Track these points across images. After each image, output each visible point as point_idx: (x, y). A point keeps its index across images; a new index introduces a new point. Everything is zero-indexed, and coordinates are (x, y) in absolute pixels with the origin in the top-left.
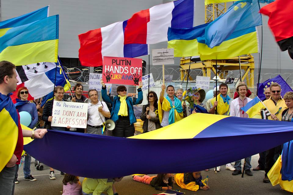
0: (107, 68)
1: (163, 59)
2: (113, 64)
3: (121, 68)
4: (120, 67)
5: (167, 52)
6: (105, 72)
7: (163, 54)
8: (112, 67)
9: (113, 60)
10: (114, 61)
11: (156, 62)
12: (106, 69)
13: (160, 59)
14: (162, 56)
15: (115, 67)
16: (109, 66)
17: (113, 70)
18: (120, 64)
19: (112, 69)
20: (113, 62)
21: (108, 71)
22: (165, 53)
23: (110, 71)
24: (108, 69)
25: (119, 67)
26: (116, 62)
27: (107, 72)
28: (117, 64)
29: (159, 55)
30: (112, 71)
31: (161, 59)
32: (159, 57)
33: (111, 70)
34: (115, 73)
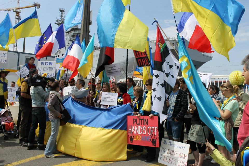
0: (130, 128)
2: (134, 124)
4: (140, 127)
6: (129, 132)
8: (133, 127)
9: (134, 119)
11: (109, 74)
12: (129, 130)
15: (136, 126)
16: (131, 126)
18: (139, 124)
19: (133, 130)
24: (131, 130)
25: (138, 127)
28: (137, 123)
32: (110, 71)
34: (136, 133)
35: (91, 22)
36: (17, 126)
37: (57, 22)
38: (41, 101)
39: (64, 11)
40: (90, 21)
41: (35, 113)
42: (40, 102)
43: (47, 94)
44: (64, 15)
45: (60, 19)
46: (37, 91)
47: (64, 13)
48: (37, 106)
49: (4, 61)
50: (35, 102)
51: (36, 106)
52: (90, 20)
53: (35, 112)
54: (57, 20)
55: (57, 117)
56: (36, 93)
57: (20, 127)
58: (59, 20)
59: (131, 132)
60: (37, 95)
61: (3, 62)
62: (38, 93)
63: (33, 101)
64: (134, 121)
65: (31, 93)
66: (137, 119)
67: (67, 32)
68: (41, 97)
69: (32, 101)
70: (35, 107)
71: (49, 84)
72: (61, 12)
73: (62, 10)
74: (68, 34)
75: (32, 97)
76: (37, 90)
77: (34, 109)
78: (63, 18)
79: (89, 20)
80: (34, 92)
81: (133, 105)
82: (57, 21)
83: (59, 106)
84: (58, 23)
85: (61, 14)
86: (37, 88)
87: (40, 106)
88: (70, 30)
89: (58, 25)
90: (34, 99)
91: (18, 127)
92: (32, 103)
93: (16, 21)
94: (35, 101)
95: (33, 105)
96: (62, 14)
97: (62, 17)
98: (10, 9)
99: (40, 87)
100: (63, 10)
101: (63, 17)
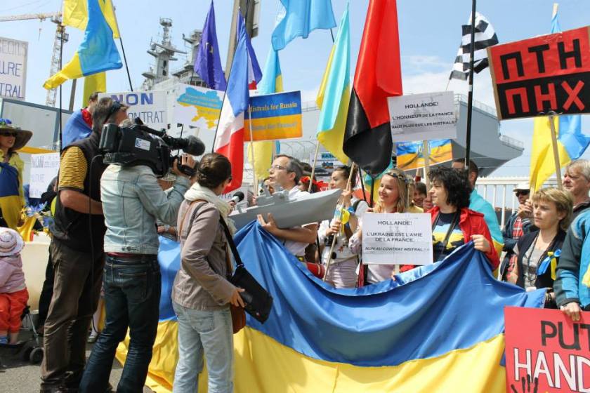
0: (522, 360)
1: (421, 125)
2: (544, 342)
3: (583, 363)
4: (580, 360)
5: (434, 104)
6: (517, 378)
7: (420, 109)
8: (541, 356)
9: (543, 323)
10: (549, 330)
11: (402, 133)
12: (517, 365)
13: (412, 125)
14: (420, 115)
15: (557, 356)
16: (528, 353)
17: (546, 371)
18: (576, 346)
19: (542, 367)
20: (544, 336)
21: (529, 373)
22: (428, 105)
23: (536, 375)
24: (528, 366)
25: (572, 358)
26: (557, 337)
27: (523, 379)
28: (566, 343)
29: (411, 112)
30: (543, 375)
31: (417, 125)
32: (410, 119)
33: (538, 371)
34: (558, 385)
35: (257, 28)
36: (37, 311)
37: (153, 50)
38: (146, 231)
39: (171, 25)
40: (254, 27)
41: (121, 280)
42: (141, 235)
43: (173, 202)
44: (169, 34)
45: (161, 44)
46: (132, 187)
47: (170, 28)
48: (129, 248)
49: (9, 88)
50: (121, 233)
51: (126, 251)
52: (254, 23)
53: (116, 276)
54: (152, 46)
55: (225, 303)
56: (128, 193)
57: (45, 330)
58: (158, 45)
59: (526, 379)
60: (131, 204)
61: (8, 93)
62: (137, 197)
63: (112, 229)
64: (543, 331)
65: (102, 192)
66: (560, 324)
67: (175, 75)
68: (148, 213)
69: (106, 228)
70: (117, 256)
71: (183, 163)
72: (163, 27)
73: (165, 21)
74: (177, 78)
75: (110, 211)
76: (135, 182)
77: (115, 263)
78: (167, 40)
79: (252, 25)
80: (122, 189)
81: (533, 263)
82: (154, 47)
83: (224, 252)
84: (155, 51)
85: (162, 32)
86: (132, 175)
87: (143, 248)
88: (184, 69)
89: (156, 56)
90: (117, 220)
91: (41, 319)
92: (106, 238)
93: (55, 44)
94: (123, 229)
95: (110, 247)
96: (166, 30)
97: (164, 38)
98: (45, 15)
99: (146, 170)
100: (169, 21)
101: (167, 38)
